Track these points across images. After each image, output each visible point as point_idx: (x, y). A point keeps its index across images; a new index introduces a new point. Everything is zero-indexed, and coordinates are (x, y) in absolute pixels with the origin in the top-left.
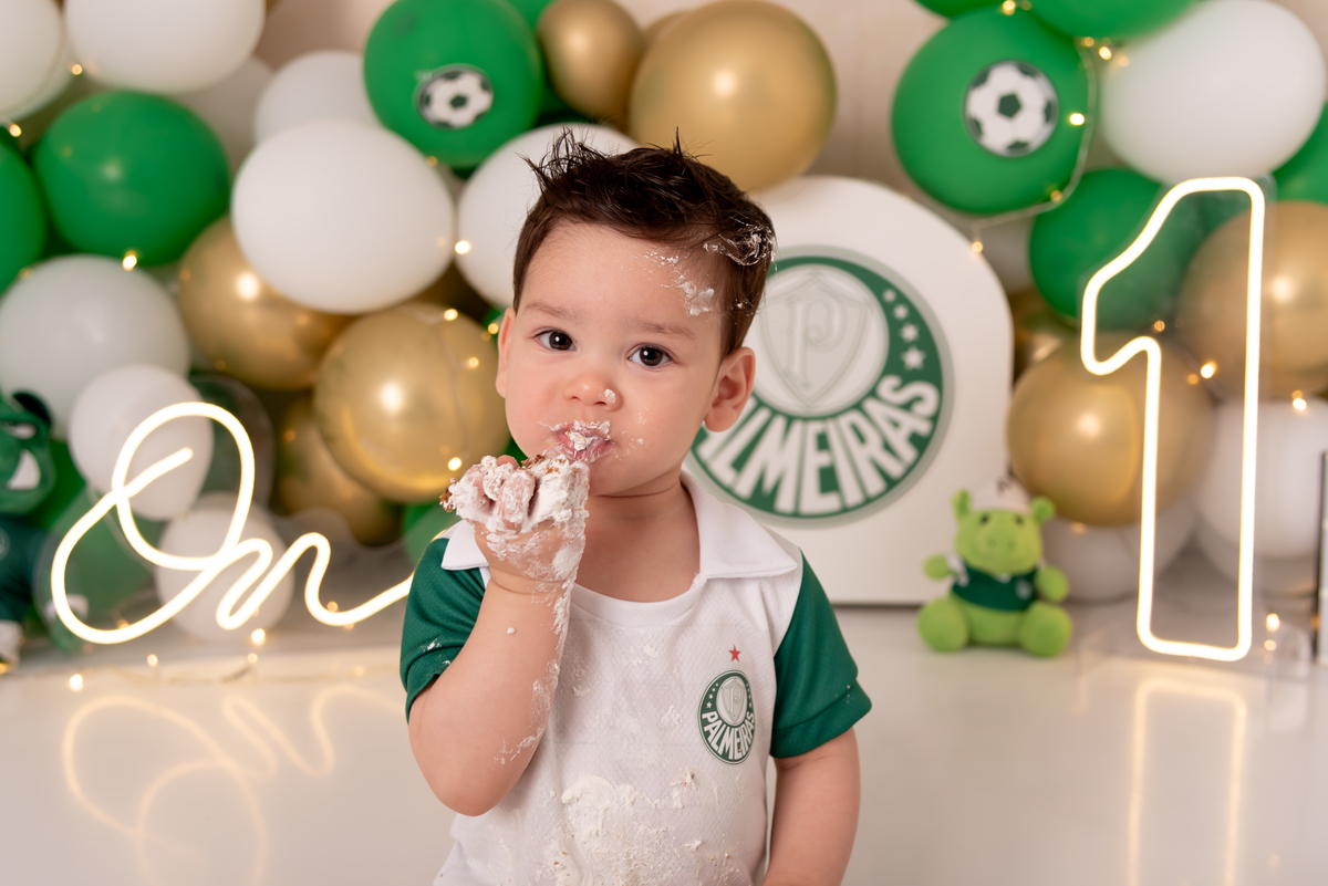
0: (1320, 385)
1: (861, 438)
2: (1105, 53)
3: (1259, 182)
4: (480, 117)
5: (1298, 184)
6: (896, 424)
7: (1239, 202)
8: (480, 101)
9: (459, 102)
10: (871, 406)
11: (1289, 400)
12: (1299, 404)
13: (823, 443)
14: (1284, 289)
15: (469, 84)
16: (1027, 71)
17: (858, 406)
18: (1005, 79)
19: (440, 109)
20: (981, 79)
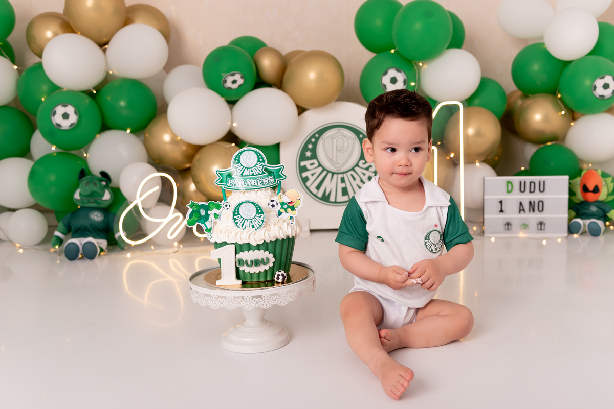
0: (483, 158)
1: (354, 179)
2: (421, 64)
3: (462, 102)
4: (240, 86)
5: (477, 101)
6: (364, 174)
7: (456, 108)
8: (240, 81)
9: (234, 82)
10: (357, 169)
11: (475, 163)
12: (478, 164)
13: (343, 180)
14: (471, 131)
15: (238, 77)
16: (398, 71)
17: (353, 169)
18: (392, 73)
19: (229, 84)
20: (386, 73)
